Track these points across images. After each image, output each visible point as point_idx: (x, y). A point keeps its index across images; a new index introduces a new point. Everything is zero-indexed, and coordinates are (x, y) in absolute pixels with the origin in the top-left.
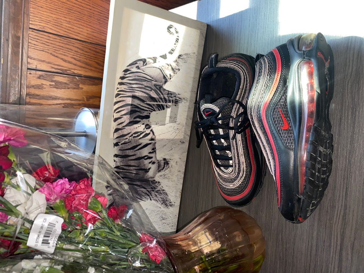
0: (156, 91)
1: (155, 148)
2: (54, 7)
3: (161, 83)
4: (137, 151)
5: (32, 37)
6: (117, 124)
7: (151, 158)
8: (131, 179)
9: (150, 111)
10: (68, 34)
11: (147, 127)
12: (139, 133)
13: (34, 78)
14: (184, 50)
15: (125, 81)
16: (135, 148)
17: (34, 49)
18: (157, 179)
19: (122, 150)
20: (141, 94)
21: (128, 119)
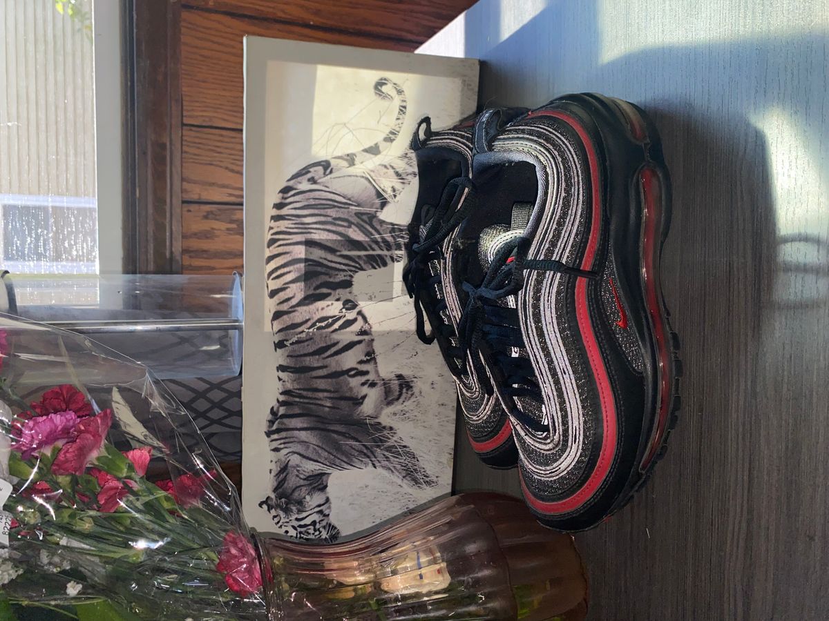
0: (362, 226)
1: (372, 351)
3: (371, 207)
4: (329, 359)
5: (189, 142)
6: (278, 302)
7: (366, 373)
8: (321, 419)
9: (351, 271)
11: (347, 306)
12: (330, 320)
13: (197, 219)
15: (285, 211)
16: (323, 353)
17: (193, 162)
18: (385, 419)
19: (295, 356)
20: (325, 236)
21: (301, 290)
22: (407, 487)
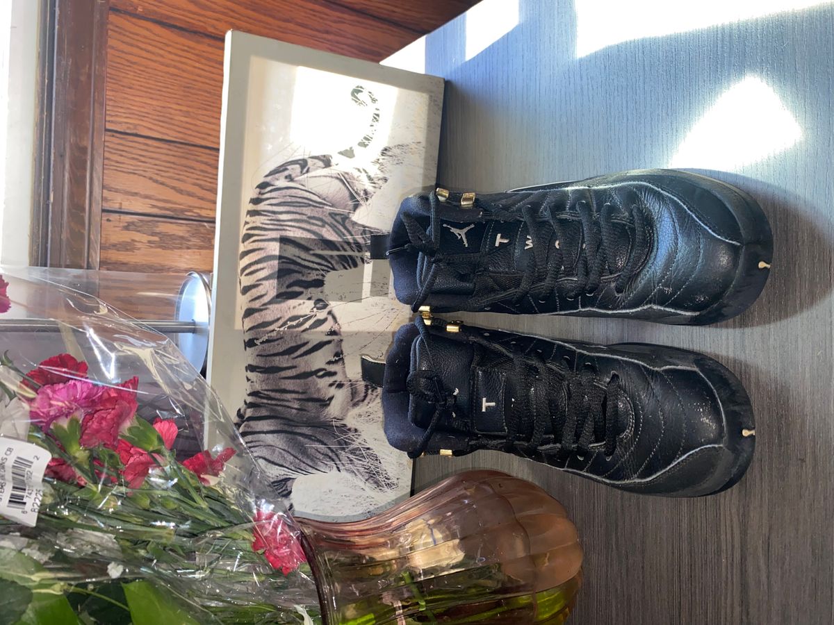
0: (336, 227)
1: (340, 352)
2: (157, 86)
3: (344, 209)
4: (299, 359)
5: (112, 148)
6: (250, 299)
7: (334, 374)
8: (288, 421)
9: (323, 270)
10: (186, 137)
11: (318, 306)
12: (301, 319)
13: (117, 229)
14: (393, 138)
15: (261, 207)
16: (293, 353)
17: (116, 170)
18: (350, 422)
19: (264, 356)
20: (299, 234)
21: (274, 288)
22: (369, 490)
